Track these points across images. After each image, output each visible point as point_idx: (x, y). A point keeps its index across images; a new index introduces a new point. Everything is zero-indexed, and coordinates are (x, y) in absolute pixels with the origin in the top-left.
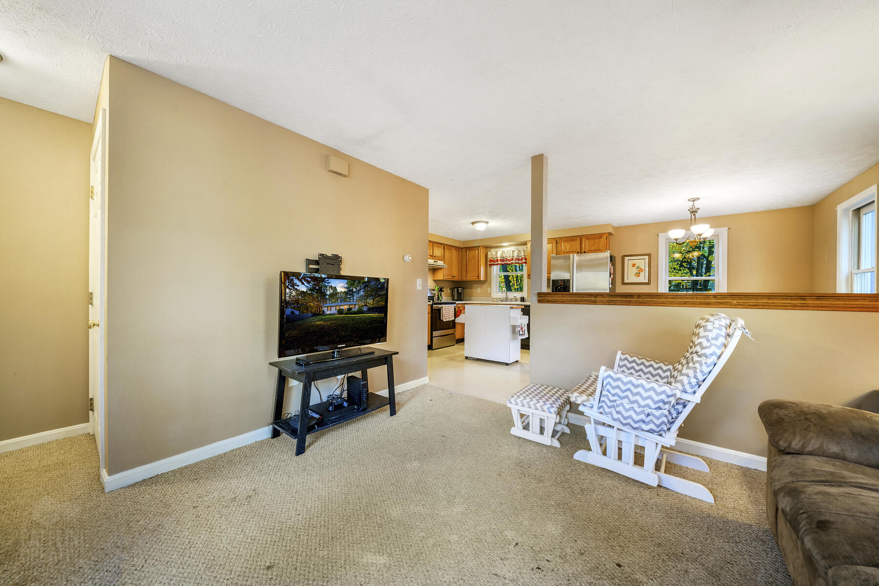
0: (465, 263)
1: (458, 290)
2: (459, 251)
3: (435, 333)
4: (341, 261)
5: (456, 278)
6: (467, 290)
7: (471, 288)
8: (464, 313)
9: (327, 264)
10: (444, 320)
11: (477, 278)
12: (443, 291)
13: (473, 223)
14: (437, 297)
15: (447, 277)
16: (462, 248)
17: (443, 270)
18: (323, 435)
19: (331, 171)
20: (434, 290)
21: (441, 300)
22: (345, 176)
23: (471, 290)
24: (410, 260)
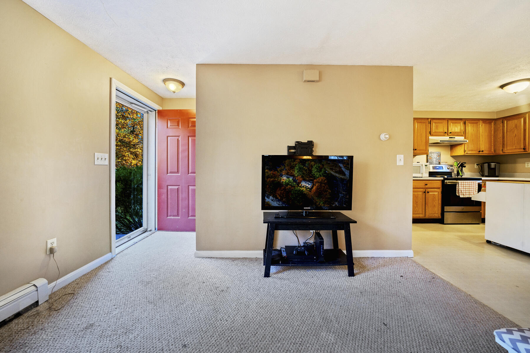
0: (501, 135)
1: (489, 166)
2: (490, 123)
3: (447, 208)
4: (313, 145)
5: (485, 152)
6: (505, 165)
7: (515, 162)
8: (485, 191)
9: (302, 148)
10: (461, 196)
11: (523, 150)
12: (465, 167)
13: (502, 87)
14: (456, 173)
15: (468, 152)
16: (495, 120)
17: (463, 145)
18: (289, 269)
19: (305, 81)
20: (452, 166)
21: (461, 176)
22: (317, 81)
23: (513, 165)
24: (386, 138)
